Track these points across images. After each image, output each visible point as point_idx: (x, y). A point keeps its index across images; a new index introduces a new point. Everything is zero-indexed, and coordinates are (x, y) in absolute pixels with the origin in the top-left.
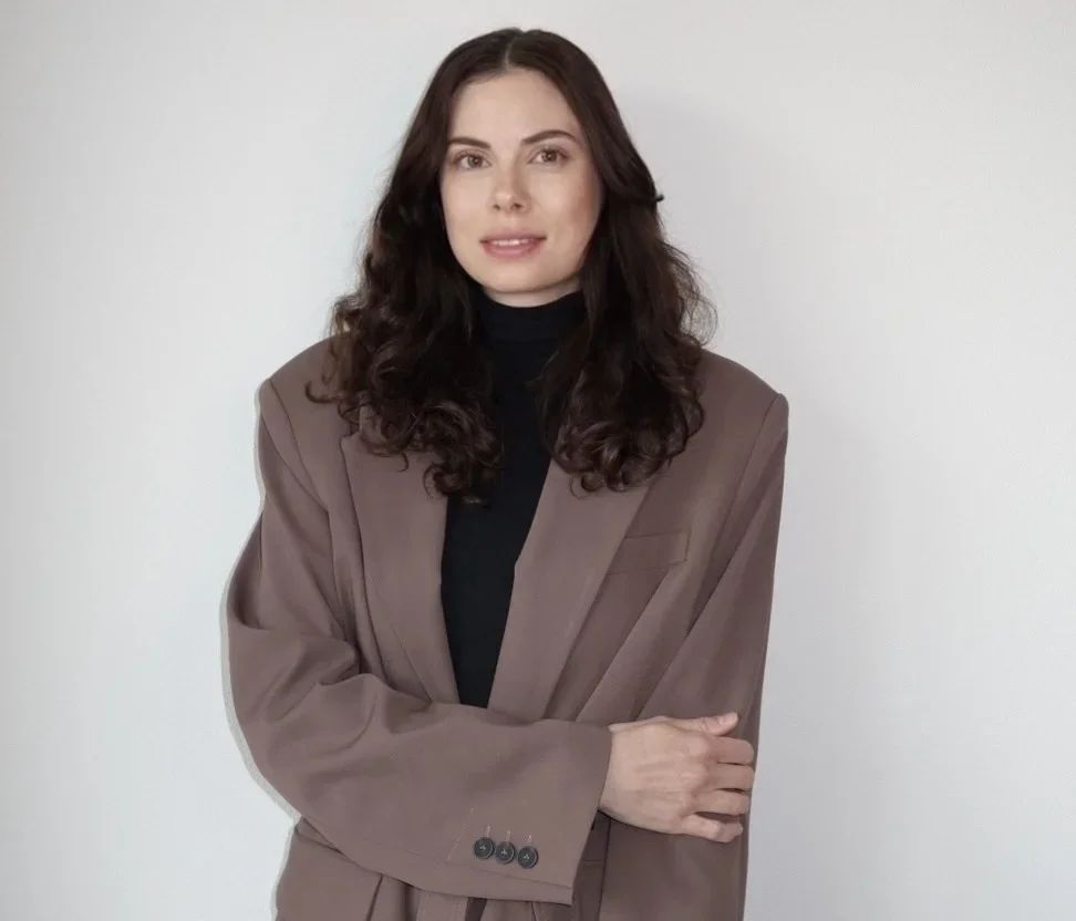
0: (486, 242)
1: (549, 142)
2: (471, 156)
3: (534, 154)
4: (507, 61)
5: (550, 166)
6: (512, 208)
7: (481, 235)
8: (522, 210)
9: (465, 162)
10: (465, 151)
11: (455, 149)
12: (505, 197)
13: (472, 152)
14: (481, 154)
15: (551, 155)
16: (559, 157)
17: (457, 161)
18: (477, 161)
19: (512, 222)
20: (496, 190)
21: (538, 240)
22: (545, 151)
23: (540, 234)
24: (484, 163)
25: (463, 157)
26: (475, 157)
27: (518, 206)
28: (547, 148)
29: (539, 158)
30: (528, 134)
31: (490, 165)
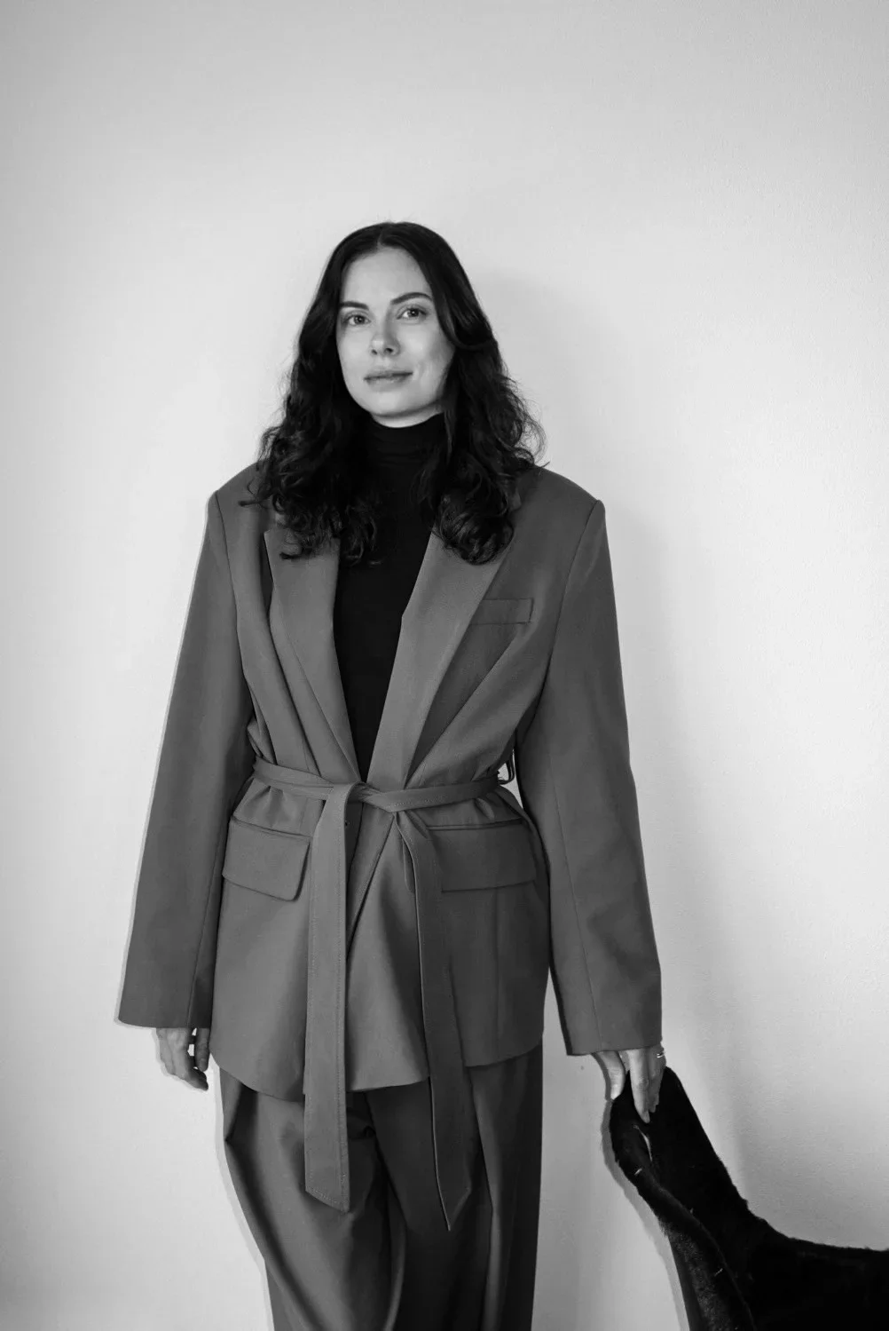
0: (369, 379)
1: (413, 302)
2: (356, 316)
3: (402, 311)
4: (379, 244)
5: (414, 320)
6: (385, 351)
7: (365, 373)
8: (394, 353)
9: (352, 321)
10: (351, 312)
11: (346, 310)
12: (379, 344)
13: (356, 313)
14: (362, 314)
15: (415, 312)
16: (420, 314)
17: (346, 322)
18: (360, 320)
19: (386, 363)
20: (373, 338)
21: (405, 375)
22: (408, 309)
23: (408, 371)
24: (366, 321)
25: (350, 318)
26: (359, 317)
27: (390, 350)
28: (409, 307)
29: (406, 315)
30: (395, 296)
31: (369, 321)
